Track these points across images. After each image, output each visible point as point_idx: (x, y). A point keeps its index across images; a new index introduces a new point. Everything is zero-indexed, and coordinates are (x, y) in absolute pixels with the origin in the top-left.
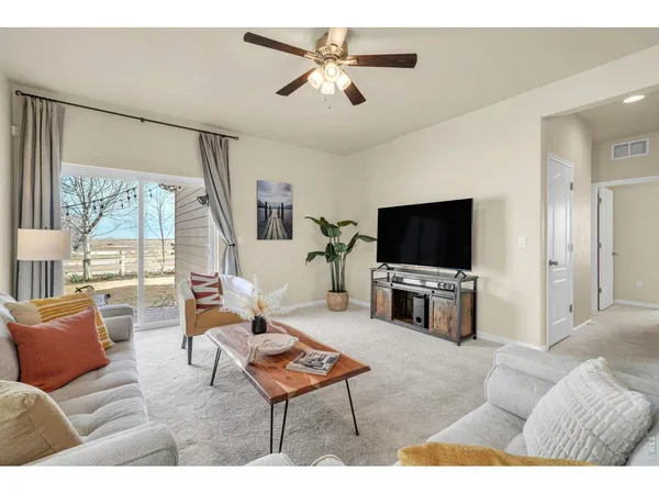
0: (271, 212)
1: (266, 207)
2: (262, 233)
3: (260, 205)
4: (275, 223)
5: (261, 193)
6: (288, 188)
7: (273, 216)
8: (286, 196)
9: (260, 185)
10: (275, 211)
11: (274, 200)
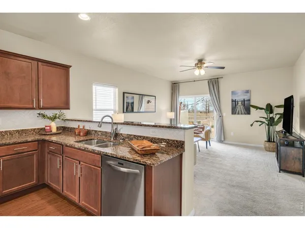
0: (238, 103)
1: (235, 101)
2: (234, 112)
3: (232, 101)
4: (240, 107)
5: (233, 96)
6: (247, 92)
7: (239, 104)
8: (246, 95)
9: (233, 93)
10: (240, 103)
11: (240, 98)
